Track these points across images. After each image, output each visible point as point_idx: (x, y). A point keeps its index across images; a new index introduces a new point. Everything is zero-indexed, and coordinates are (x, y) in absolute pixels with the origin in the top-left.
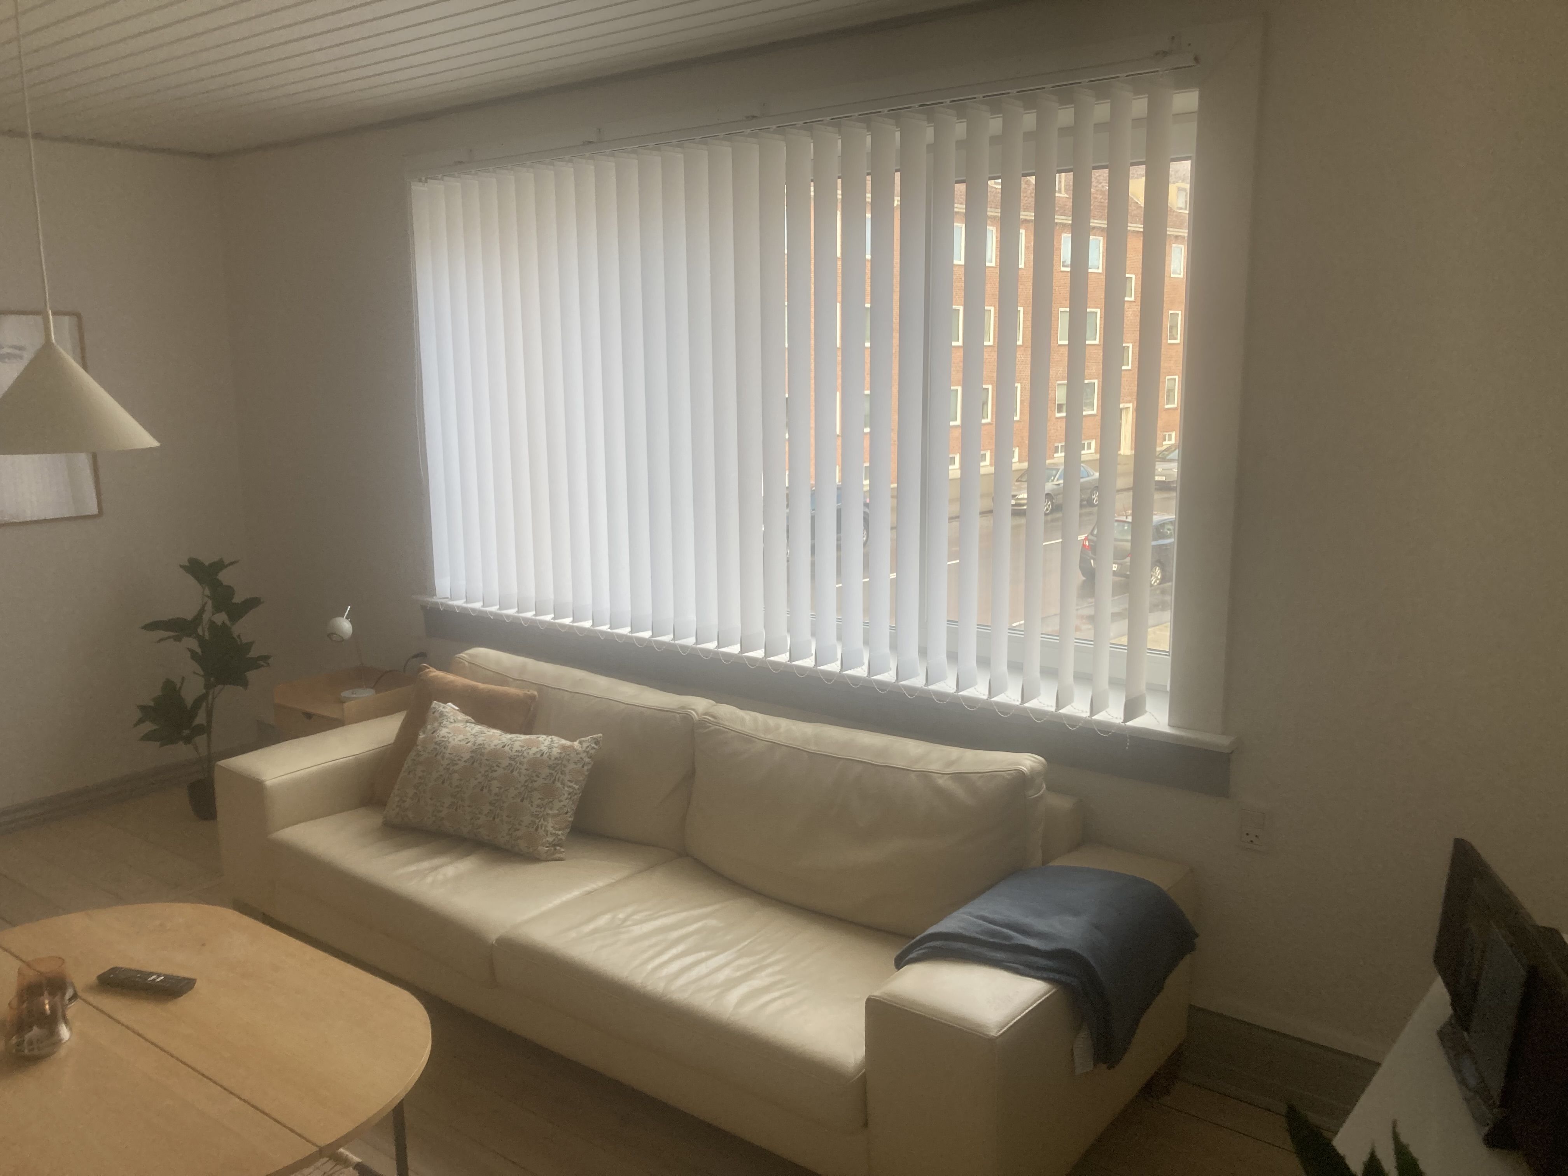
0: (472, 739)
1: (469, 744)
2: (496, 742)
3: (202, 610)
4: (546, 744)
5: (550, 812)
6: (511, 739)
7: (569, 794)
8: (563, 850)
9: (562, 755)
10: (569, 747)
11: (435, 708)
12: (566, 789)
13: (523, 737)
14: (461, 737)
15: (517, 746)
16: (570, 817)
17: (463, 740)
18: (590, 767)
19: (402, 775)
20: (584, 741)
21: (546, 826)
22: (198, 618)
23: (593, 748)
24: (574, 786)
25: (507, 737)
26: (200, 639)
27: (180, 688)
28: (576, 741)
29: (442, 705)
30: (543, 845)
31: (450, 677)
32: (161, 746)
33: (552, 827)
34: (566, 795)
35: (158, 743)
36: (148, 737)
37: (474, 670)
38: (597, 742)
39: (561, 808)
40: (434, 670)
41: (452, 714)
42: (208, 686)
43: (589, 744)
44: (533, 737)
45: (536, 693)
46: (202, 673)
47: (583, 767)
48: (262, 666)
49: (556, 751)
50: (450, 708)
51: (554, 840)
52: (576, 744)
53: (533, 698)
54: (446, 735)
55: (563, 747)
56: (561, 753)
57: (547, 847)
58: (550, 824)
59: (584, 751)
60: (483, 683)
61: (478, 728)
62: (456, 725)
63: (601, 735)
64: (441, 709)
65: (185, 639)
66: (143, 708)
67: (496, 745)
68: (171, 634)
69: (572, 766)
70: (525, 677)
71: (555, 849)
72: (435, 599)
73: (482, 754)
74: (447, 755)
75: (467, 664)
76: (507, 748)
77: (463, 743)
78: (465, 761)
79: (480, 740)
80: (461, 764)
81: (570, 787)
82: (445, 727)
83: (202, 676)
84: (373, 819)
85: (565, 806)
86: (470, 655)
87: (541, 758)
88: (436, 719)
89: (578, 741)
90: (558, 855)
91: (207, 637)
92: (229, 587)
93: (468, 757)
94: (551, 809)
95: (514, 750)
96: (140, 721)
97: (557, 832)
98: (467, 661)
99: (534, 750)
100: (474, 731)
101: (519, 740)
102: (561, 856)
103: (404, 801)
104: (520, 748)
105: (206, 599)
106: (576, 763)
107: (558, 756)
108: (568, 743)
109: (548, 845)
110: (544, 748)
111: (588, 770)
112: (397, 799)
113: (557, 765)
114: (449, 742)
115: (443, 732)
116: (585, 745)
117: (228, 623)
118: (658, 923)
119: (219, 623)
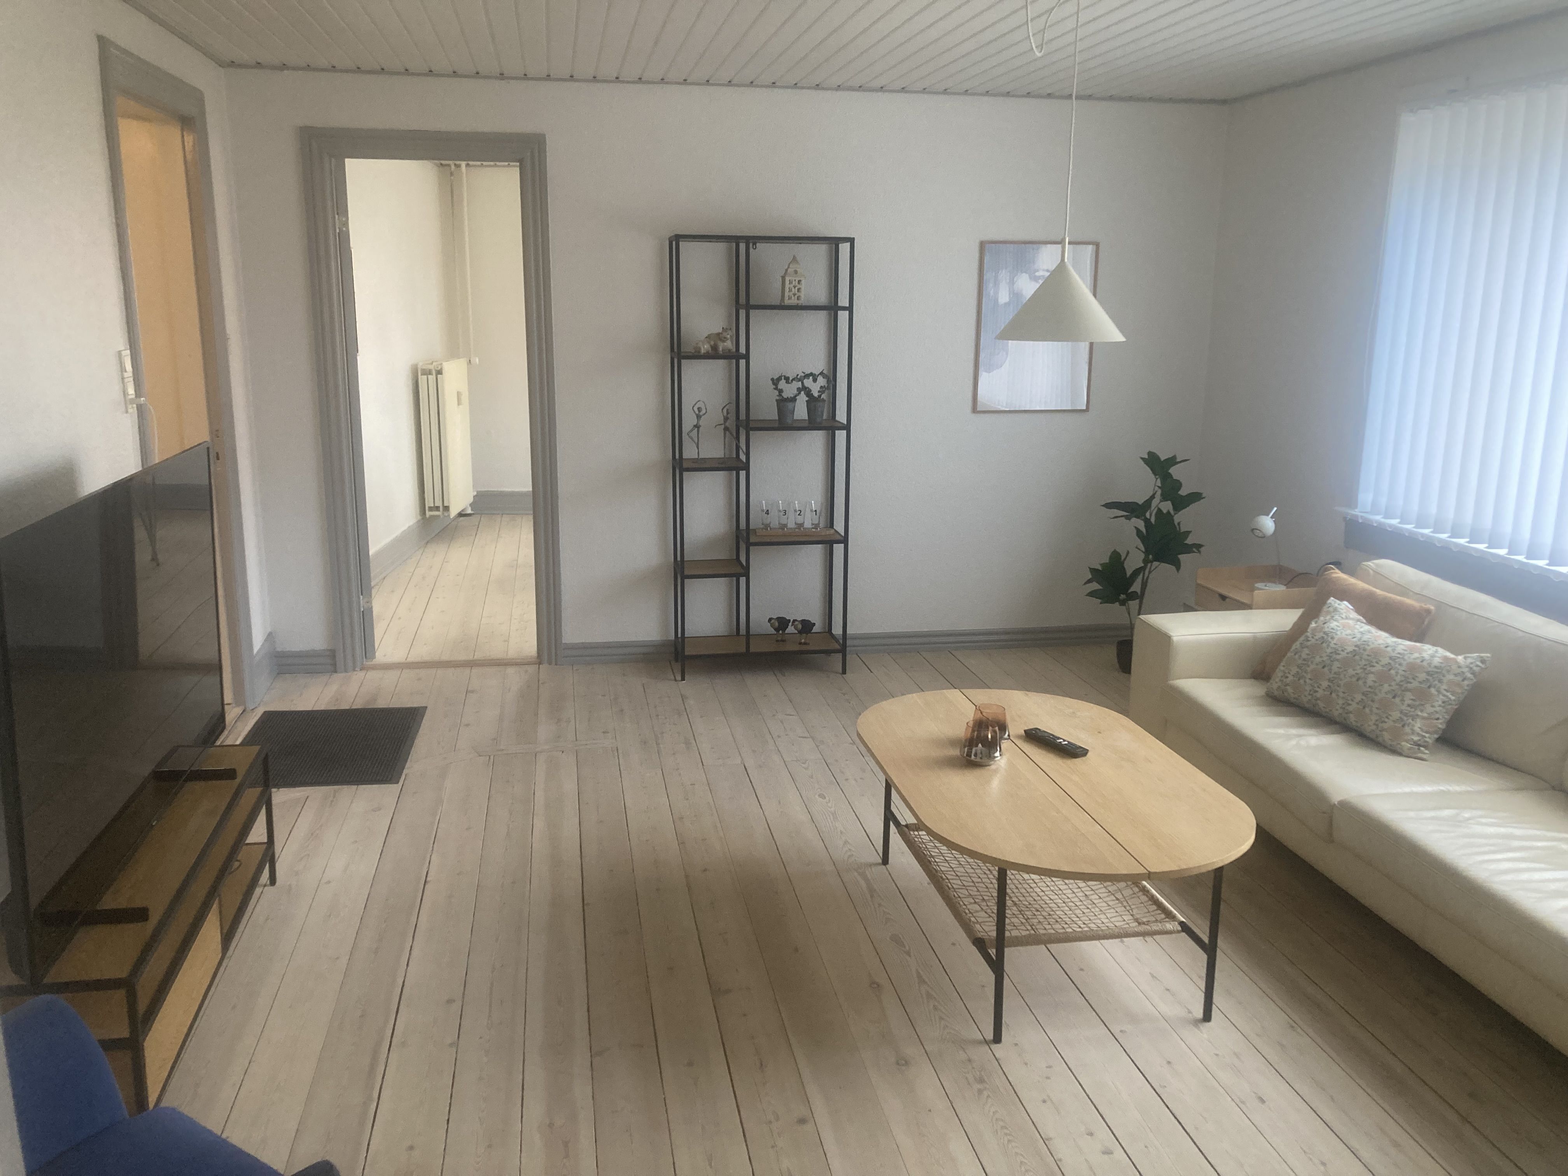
0: (1359, 636)
1: (1354, 639)
2: (1381, 642)
3: (1153, 497)
4: (1428, 653)
5: (1419, 713)
6: (1395, 642)
7: (1444, 702)
8: (1427, 752)
9: (1443, 665)
10: (1451, 659)
11: (1330, 603)
12: (1441, 697)
13: (1408, 643)
14: (1349, 632)
15: (1400, 649)
16: (1441, 724)
17: (1350, 635)
18: (1471, 682)
19: (1289, 654)
20: (1469, 657)
21: (1413, 726)
22: (1148, 503)
23: (1477, 666)
24: (1450, 696)
25: (1391, 640)
26: (1147, 522)
27: (1125, 559)
28: (1460, 655)
29: (1338, 602)
30: (1407, 741)
31: (1352, 580)
32: (1101, 603)
33: (1420, 728)
34: (1440, 703)
35: (1100, 601)
36: (1092, 594)
37: (1378, 578)
38: (1483, 661)
39: (1432, 713)
40: (1340, 572)
41: (1344, 611)
42: (1146, 561)
43: (1474, 661)
44: (1418, 644)
45: (1432, 608)
46: (1143, 549)
47: (1463, 680)
48: (1194, 552)
49: (1437, 661)
50: (1344, 606)
51: (1420, 740)
52: (1460, 658)
53: (1428, 611)
54: (1335, 627)
55: (1446, 658)
56: (1441, 663)
57: (1411, 745)
58: (1418, 725)
59: (1467, 667)
60: (1382, 590)
61: (1367, 627)
62: (1346, 621)
63: (1489, 655)
64: (1336, 605)
65: (1134, 520)
66: (1093, 571)
67: (1379, 644)
68: (1125, 514)
69: (1451, 677)
70: (1425, 593)
71: (1419, 749)
72: (1356, 512)
73: (1365, 650)
74: (1332, 645)
75: (1371, 572)
76: (1389, 649)
77: (1350, 637)
78: (1348, 653)
79: (1366, 637)
80: (1344, 654)
81: (1444, 696)
82: (1336, 620)
83: (1144, 553)
84: (1258, 689)
85: (1437, 712)
86: (1377, 565)
87: (1421, 663)
88: (1328, 613)
89: (1463, 656)
90: (1420, 755)
91: (1153, 520)
92: (1178, 481)
93: (1352, 650)
94: (1422, 711)
95: (1396, 652)
96: (1089, 581)
97: (1424, 734)
98: (1372, 569)
99: (1416, 655)
100: (1362, 630)
101: (1403, 645)
102: (1424, 756)
103: (1287, 677)
104: (1402, 652)
105: (1157, 488)
106: (1456, 675)
107: (1438, 665)
108: (1452, 656)
109: (1412, 743)
110: (1426, 655)
111: (1468, 686)
112: (1280, 674)
113: (1435, 674)
114: (1337, 634)
115: (1333, 624)
116: (1469, 660)
117: (1172, 512)
118: (1502, 830)
119: (1165, 511)
